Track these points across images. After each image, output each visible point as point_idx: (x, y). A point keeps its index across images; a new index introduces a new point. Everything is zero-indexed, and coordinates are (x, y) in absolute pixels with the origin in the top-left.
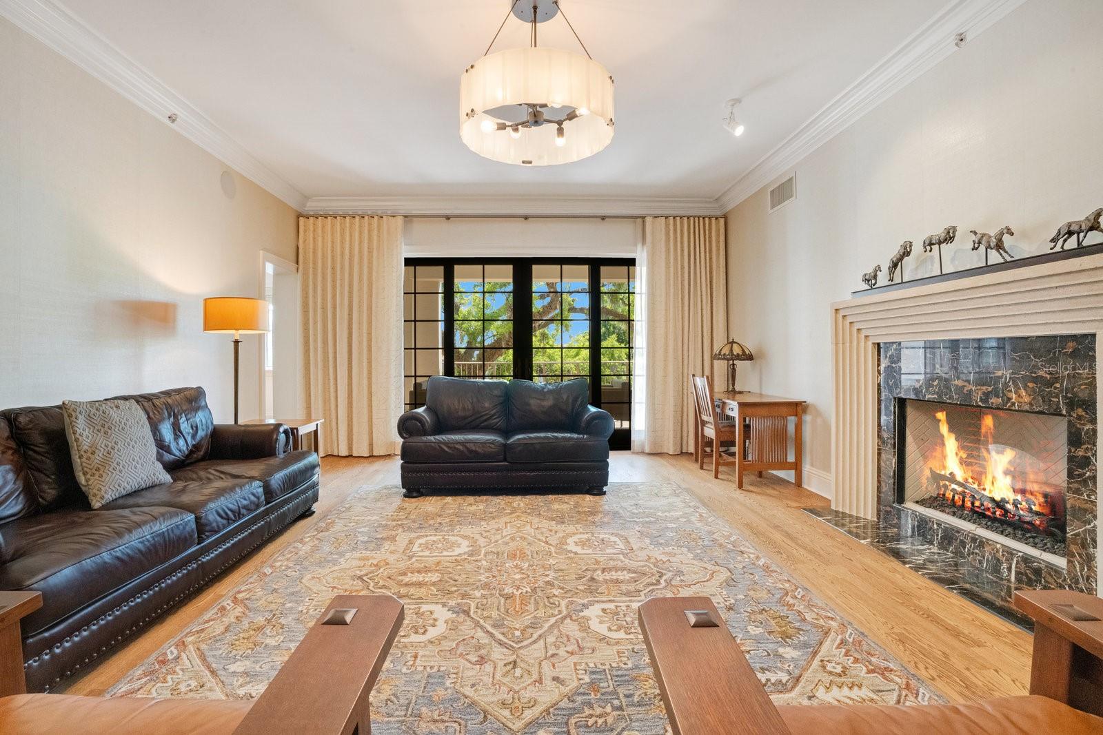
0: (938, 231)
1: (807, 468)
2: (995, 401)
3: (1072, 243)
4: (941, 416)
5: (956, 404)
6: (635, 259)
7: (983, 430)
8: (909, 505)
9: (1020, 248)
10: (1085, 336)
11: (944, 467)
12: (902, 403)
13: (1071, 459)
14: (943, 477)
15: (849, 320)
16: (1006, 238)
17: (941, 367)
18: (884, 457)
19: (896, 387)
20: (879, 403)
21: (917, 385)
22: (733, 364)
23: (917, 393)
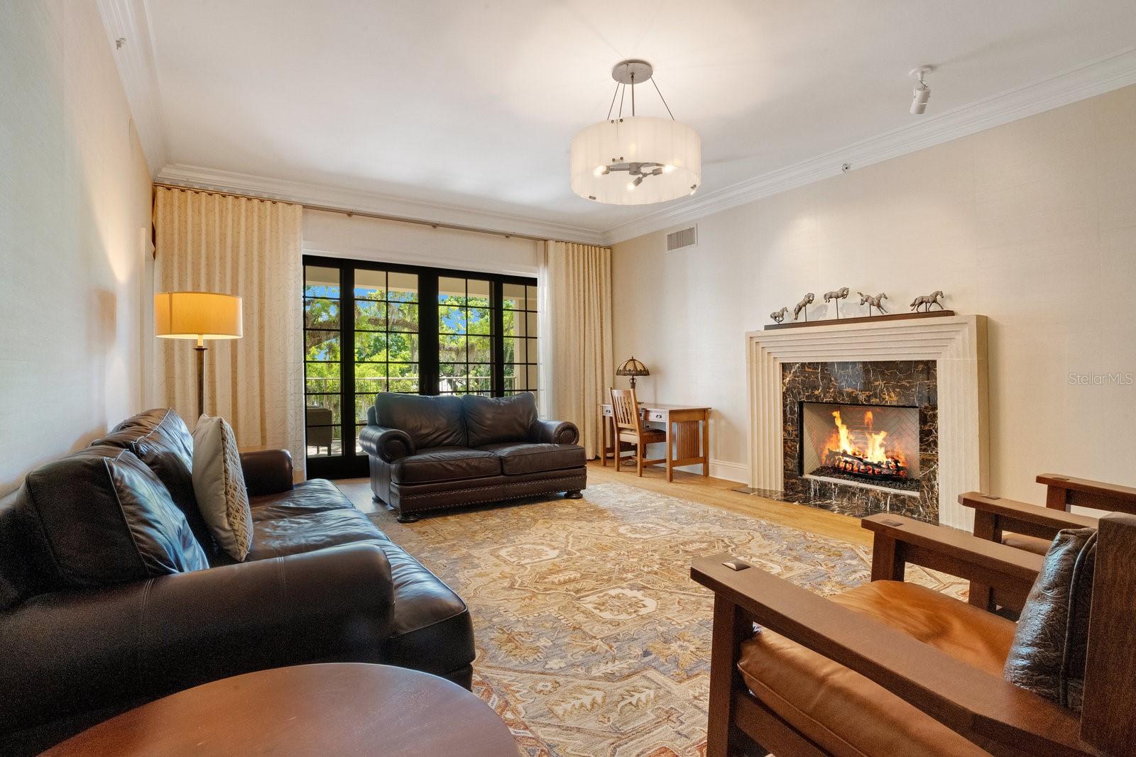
0: (836, 289)
2: (874, 401)
3: (922, 309)
4: (836, 414)
5: (847, 404)
6: (536, 279)
7: (866, 421)
8: (806, 476)
9: (892, 309)
10: (929, 361)
11: (839, 447)
12: (801, 404)
13: (922, 432)
14: (837, 454)
15: (761, 345)
16: (883, 300)
17: (836, 379)
18: (789, 444)
19: (799, 394)
20: (785, 406)
21: (816, 392)
22: (633, 379)
23: (817, 397)
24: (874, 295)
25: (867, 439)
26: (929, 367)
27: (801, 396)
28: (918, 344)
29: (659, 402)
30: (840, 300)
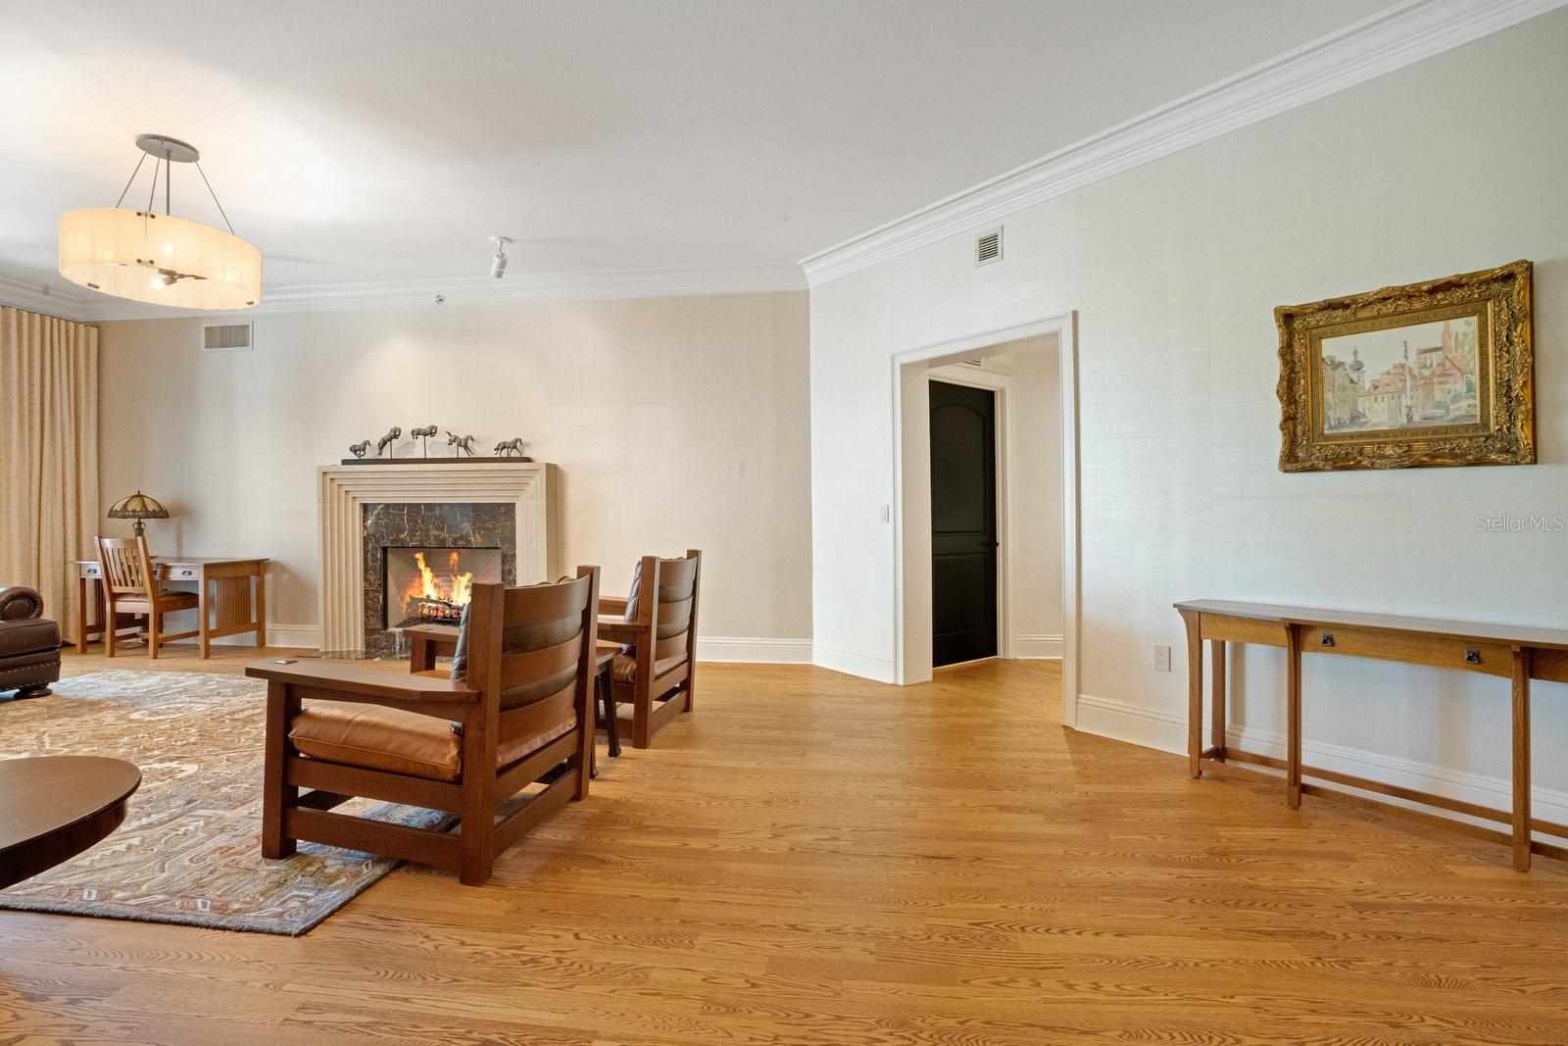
0: (425, 426)
1: (269, 625)
2: (461, 543)
3: (504, 454)
4: (419, 556)
5: (432, 547)
7: (451, 562)
8: (391, 629)
9: (479, 451)
10: (509, 504)
11: (421, 592)
12: (385, 550)
13: (503, 572)
14: (422, 600)
15: (337, 482)
16: (470, 442)
17: (423, 521)
18: (371, 596)
19: (383, 538)
20: (366, 552)
21: (402, 536)
22: (139, 523)
23: (403, 541)
24: (462, 436)
25: (451, 581)
26: (510, 509)
27: (385, 540)
28: (499, 487)
29: (186, 554)
30: (428, 437)
